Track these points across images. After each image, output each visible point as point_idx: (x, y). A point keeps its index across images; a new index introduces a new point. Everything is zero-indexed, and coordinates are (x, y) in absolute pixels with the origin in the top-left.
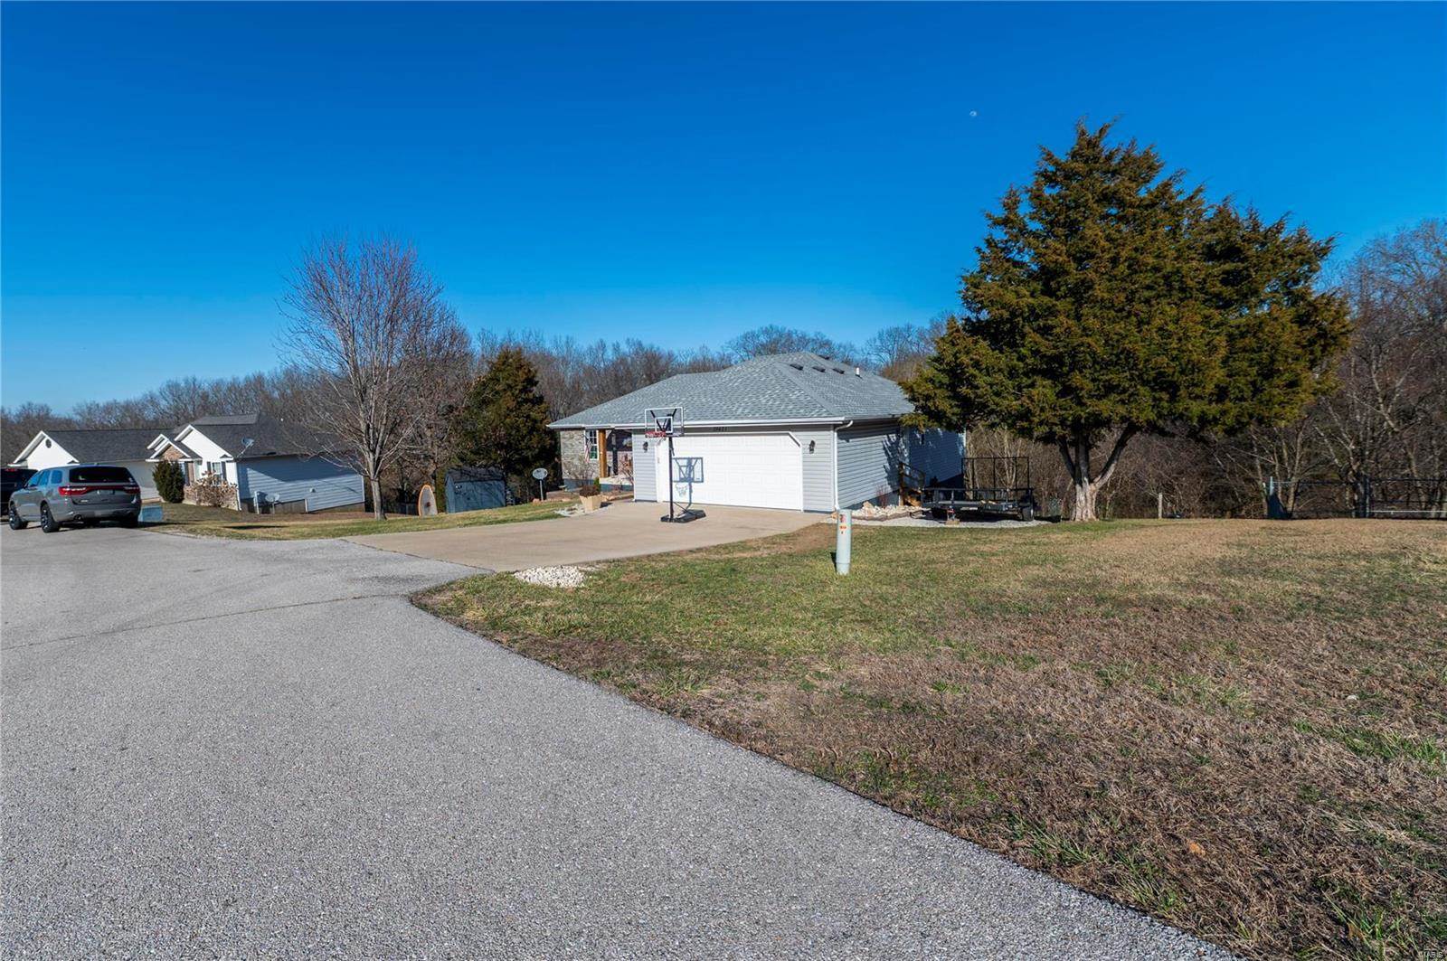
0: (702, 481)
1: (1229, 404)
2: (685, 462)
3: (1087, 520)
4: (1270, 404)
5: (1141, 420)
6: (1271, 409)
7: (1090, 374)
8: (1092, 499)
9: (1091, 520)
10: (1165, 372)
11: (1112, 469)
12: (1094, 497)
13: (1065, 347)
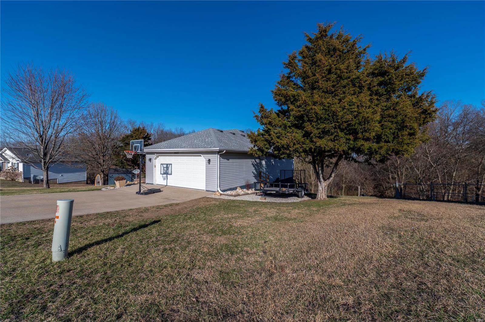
0: (171, 174)
1: (382, 144)
2: (165, 166)
3: (323, 199)
4: (402, 143)
5: (340, 150)
6: (403, 147)
7: (316, 125)
8: (325, 189)
9: (325, 199)
10: (351, 123)
11: (333, 175)
12: (326, 188)
13: (304, 111)
